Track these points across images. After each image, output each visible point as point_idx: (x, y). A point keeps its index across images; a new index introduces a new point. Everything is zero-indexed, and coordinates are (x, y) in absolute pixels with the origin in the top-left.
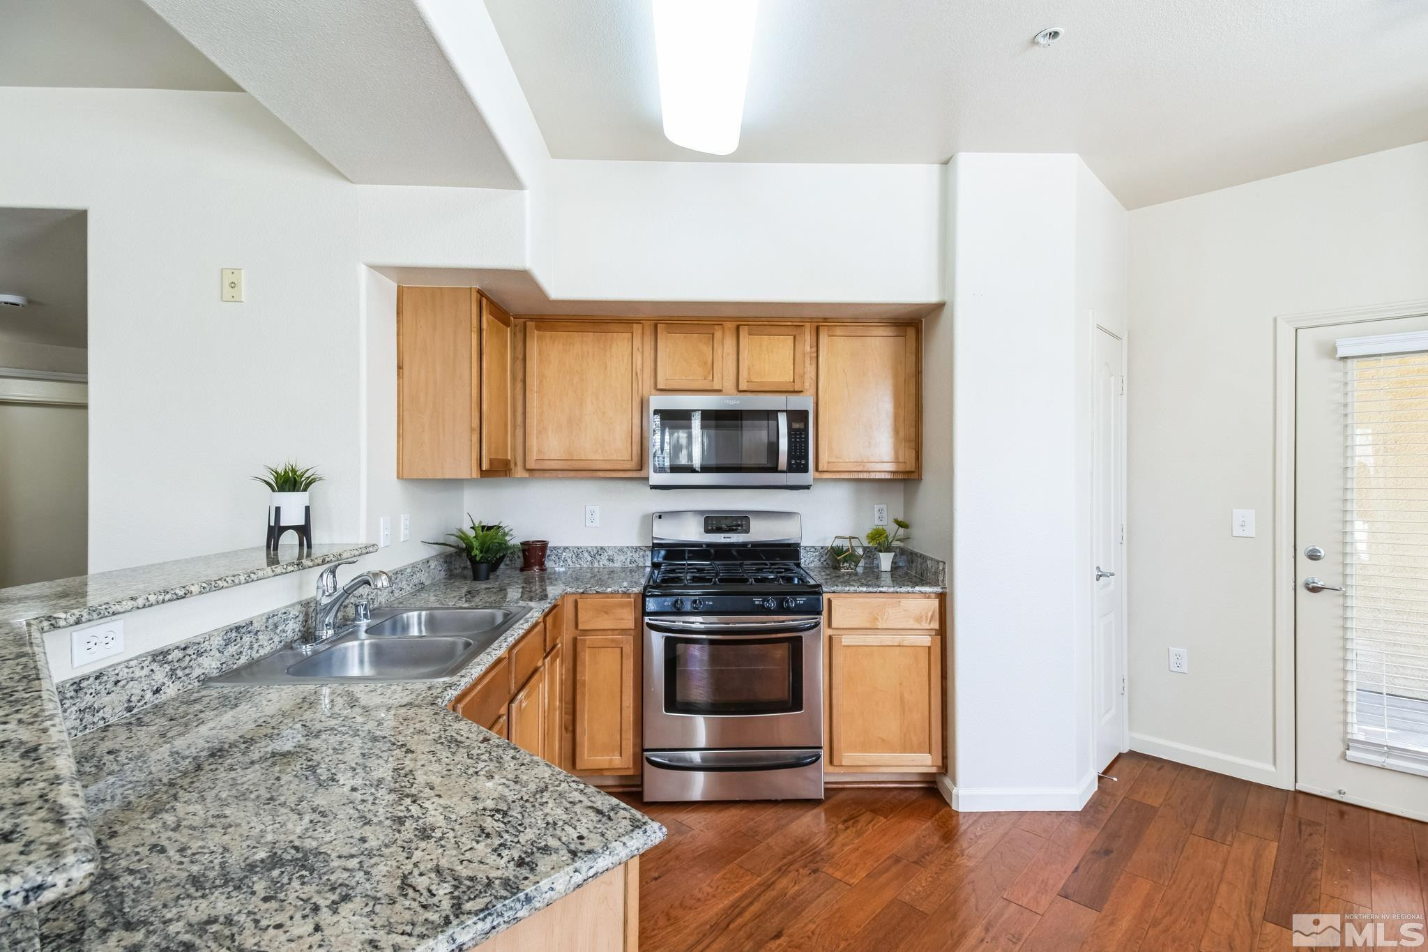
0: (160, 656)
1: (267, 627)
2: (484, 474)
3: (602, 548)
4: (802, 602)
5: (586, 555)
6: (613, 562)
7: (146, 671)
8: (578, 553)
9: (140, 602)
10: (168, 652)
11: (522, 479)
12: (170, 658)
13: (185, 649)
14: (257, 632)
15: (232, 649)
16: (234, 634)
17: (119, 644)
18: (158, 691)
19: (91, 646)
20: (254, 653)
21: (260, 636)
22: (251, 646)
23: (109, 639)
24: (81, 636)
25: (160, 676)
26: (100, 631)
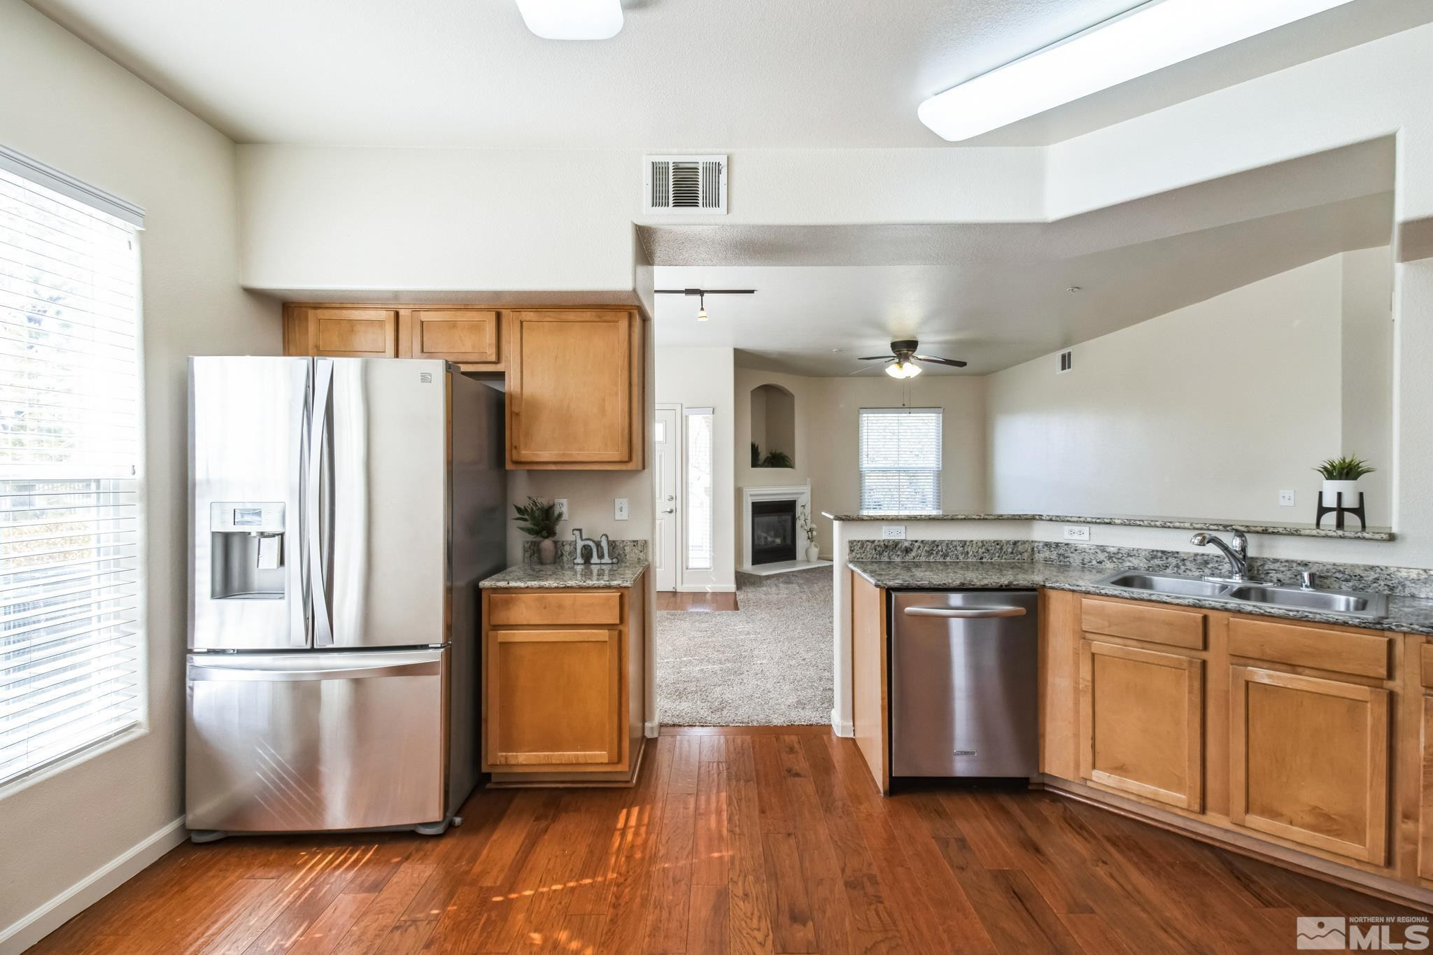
0: (1103, 549)
7: (1093, 551)
10: (1106, 548)
12: (1108, 551)
13: (1119, 549)
14: (1184, 560)
15: (1157, 562)
16: (1160, 554)
17: (1086, 537)
18: (1100, 562)
19: (1072, 533)
20: (1181, 571)
21: (1188, 563)
22: (1177, 566)
23: (1081, 533)
24: (1067, 528)
25: (1101, 556)
26: (1076, 528)
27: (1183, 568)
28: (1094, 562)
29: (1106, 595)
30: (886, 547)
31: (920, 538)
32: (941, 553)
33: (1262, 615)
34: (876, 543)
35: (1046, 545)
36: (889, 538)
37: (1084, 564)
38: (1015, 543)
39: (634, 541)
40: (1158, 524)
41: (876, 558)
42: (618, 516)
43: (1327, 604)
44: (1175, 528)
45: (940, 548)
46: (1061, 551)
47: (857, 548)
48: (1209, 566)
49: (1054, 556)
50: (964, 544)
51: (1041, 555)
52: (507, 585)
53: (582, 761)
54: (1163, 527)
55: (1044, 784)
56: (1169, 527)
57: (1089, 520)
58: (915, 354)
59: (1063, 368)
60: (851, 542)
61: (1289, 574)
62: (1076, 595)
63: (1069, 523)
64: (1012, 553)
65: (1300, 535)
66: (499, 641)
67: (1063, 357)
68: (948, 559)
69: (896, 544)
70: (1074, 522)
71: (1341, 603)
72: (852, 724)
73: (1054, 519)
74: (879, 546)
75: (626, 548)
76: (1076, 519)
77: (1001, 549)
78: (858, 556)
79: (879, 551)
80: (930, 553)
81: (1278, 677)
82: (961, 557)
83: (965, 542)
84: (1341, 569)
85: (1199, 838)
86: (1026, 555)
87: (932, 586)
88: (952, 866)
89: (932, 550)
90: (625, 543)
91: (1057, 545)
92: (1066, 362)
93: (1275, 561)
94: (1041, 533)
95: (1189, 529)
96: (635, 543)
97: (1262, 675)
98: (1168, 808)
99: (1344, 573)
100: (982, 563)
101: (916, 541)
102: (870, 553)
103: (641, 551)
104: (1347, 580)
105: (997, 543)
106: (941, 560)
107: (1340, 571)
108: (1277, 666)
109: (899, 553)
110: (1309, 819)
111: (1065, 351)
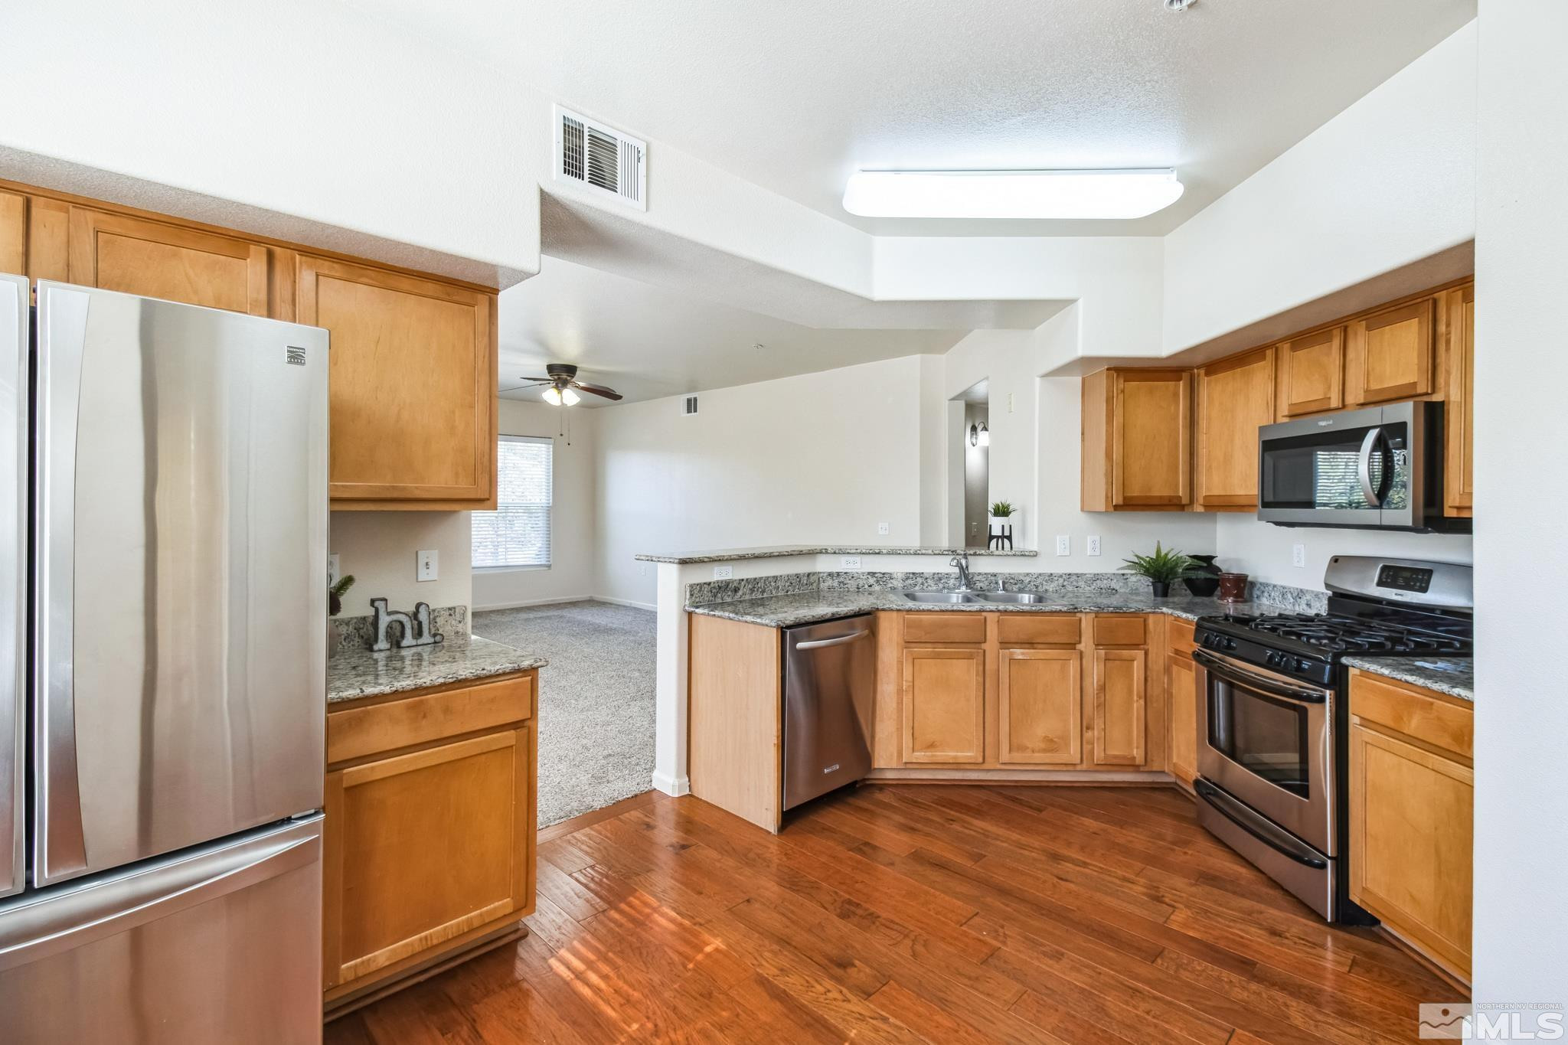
0: (873, 574)
1: (933, 578)
2: (1117, 508)
3: (1301, 590)
4: (1306, 667)
5: (1289, 595)
6: (1310, 607)
7: (865, 577)
8: (1284, 592)
9: (859, 551)
10: (875, 573)
11: (1200, 513)
12: (876, 575)
13: (884, 574)
14: (926, 579)
15: (909, 581)
16: (911, 576)
17: (858, 565)
18: (870, 586)
19: (848, 563)
20: (925, 587)
21: (929, 581)
22: (923, 584)
23: (855, 563)
24: (844, 559)
25: (872, 581)
26: (851, 558)
27: (926, 584)
28: (866, 586)
29: (923, 611)
30: (720, 588)
31: (745, 577)
32: (760, 590)
33: (1018, 612)
34: (712, 585)
35: (830, 575)
36: (720, 579)
37: (858, 588)
38: (809, 575)
39: (450, 609)
40: (912, 552)
41: (711, 601)
42: (423, 575)
43: (1014, 600)
44: (922, 554)
45: (759, 585)
46: (842, 579)
47: (696, 592)
48: (942, 582)
49: (836, 584)
50: (775, 578)
51: (826, 584)
52: (361, 695)
53: (476, 924)
54: (915, 554)
55: (865, 779)
56: (919, 554)
57: (864, 551)
58: (574, 380)
59: (689, 411)
60: (691, 586)
61: (986, 583)
62: (900, 613)
63: (849, 555)
64: (807, 584)
65: (993, 555)
66: (344, 786)
67: (689, 401)
68: (765, 595)
69: (727, 583)
70: (853, 553)
71: (1026, 598)
72: (687, 779)
73: (837, 552)
74: (714, 588)
75: (438, 620)
76: (854, 551)
77: (800, 581)
78: (697, 600)
79: (714, 593)
80: (752, 590)
81: (1027, 653)
82: (774, 592)
83: (777, 577)
84: (1013, 576)
85: (973, 783)
86: (815, 584)
87: (815, 620)
88: (884, 865)
89: (754, 587)
90: (436, 614)
91: (838, 574)
92: (692, 406)
93: (980, 574)
94: (824, 565)
95: (930, 554)
96: (452, 610)
97: (1019, 653)
98: (962, 767)
99: (1014, 579)
100: (787, 595)
101: (743, 580)
102: (707, 595)
103: (460, 622)
104: (1016, 584)
105: (797, 576)
106: (761, 596)
107: (1012, 578)
108: (1024, 646)
109: (730, 593)
110: (1042, 745)
111: (692, 396)
